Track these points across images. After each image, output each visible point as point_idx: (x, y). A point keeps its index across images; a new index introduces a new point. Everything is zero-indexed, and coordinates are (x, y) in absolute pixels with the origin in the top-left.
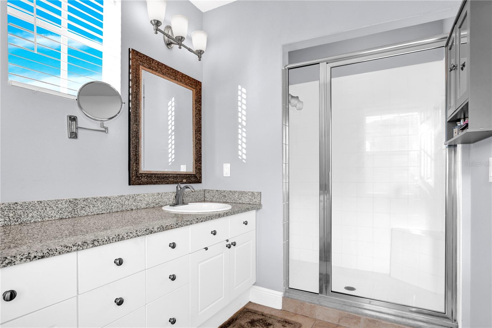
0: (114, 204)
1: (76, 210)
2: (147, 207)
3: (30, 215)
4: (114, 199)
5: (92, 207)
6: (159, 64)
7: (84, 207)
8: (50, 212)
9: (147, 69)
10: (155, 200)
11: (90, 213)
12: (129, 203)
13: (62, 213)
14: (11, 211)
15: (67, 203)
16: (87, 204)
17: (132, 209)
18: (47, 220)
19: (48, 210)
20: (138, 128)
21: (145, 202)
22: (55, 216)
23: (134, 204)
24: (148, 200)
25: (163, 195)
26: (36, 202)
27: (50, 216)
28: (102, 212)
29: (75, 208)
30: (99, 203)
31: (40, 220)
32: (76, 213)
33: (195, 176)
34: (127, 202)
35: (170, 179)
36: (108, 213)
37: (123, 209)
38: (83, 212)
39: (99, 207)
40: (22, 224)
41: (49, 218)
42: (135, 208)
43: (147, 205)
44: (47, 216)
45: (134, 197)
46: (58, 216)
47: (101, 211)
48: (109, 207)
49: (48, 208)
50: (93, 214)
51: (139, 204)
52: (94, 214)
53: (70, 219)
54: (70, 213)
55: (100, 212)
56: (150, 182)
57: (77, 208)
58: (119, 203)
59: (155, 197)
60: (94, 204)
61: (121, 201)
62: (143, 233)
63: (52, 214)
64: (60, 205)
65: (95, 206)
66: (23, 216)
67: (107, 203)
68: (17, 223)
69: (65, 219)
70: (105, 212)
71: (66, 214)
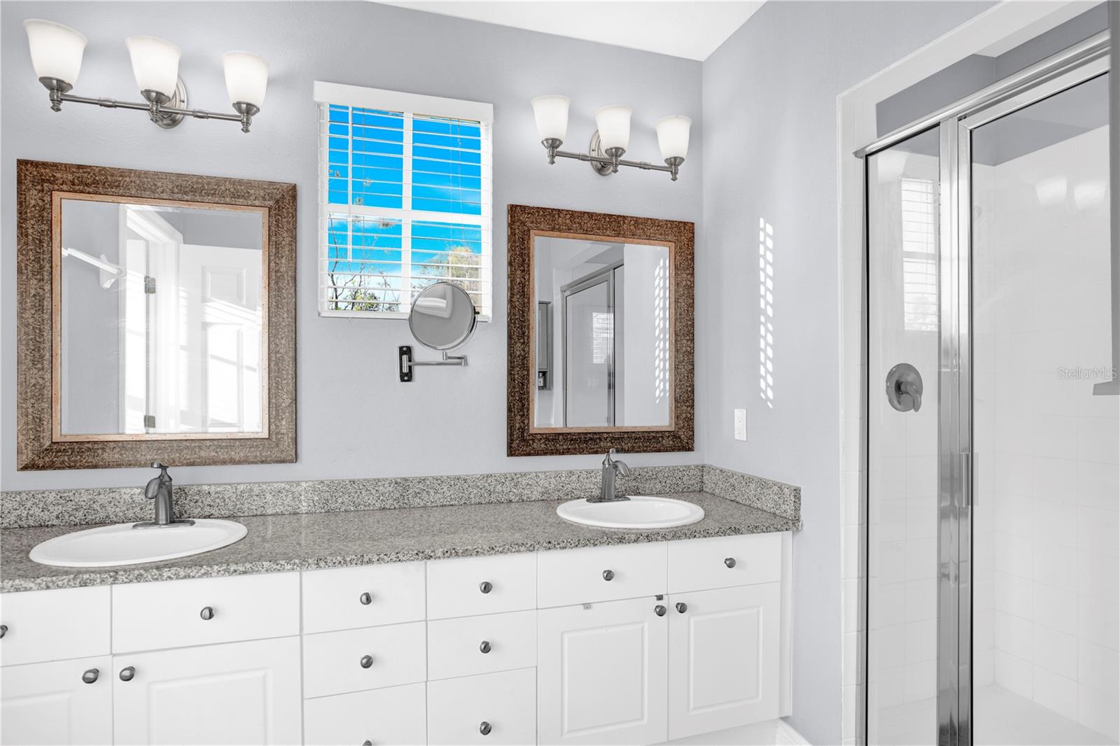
0: (474, 490)
1: (406, 498)
2: (543, 497)
3: (340, 500)
4: (474, 481)
5: (432, 493)
6: (573, 215)
7: (418, 493)
8: (366, 498)
9: (546, 232)
10: (563, 486)
11: (430, 503)
12: (504, 489)
13: (384, 501)
14: (316, 493)
15: (392, 486)
16: (425, 488)
17: (511, 501)
18: (362, 509)
19: (364, 495)
20: (526, 349)
21: (540, 489)
22: (374, 504)
23: (515, 491)
24: (547, 486)
25: (582, 476)
26: (347, 482)
27: (367, 504)
28: (451, 503)
29: (404, 494)
30: (445, 488)
31: (352, 509)
32: (406, 501)
33: (674, 435)
34: (499, 488)
35: (602, 443)
36: (461, 505)
37: (492, 499)
38: (418, 501)
39: (445, 494)
40: (329, 512)
41: (365, 506)
42: (517, 498)
43: (543, 493)
44: (362, 503)
45: (514, 479)
46: (378, 505)
47: (449, 500)
48: (464, 495)
49: (363, 492)
50: (434, 504)
51: (526, 492)
52: (436, 505)
53: (397, 512)
54: (397, 501)
55: (448, 503)
56: (552, 450)
57: (407, 493)
58: (483, 489)
59: (562, 479)
60: (437, 489)
61: (487, 485)
62: (412, 558)
63: (369, 501)
64: (381, 488)
65: (439, 492)
66: (330, 502)
67: (461, 488)
68: (323, 511)
69: (389, 509)
70: (456, 502)
71: (390, 502)
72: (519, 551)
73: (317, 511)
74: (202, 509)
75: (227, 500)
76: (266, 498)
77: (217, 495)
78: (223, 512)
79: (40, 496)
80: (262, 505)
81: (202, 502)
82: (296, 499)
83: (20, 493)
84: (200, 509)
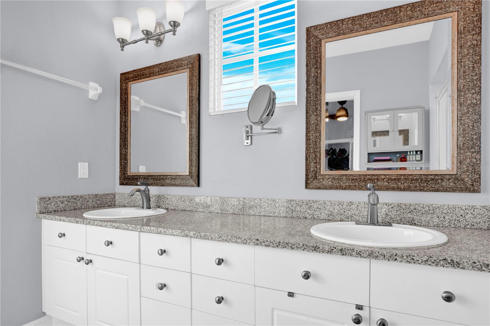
0: (282, 208)
2: (329, 218)
3: (215, 207)
4: (282, 203)
5: (258, 208)
7: (251, 207)
9: (334, 38)
10: (344, 212)
11: (257, 213)
12: (302, 210)
13: (234, 209)
14: (205, 202)
15: (238, 202)
16: (254, 205)
17: (306, 218)
18: (224, 213)
19: (225, 205)
20: (319, 119)
21: (326, 212)
22: (230, 211)
23: (309, 211)
24: (332, 210)
25: (360, 206)
26: (218, 198)
27: (227, 210)
28: (269, 215)
29: (244, 207)
30: (266, 205)
31: (220, 212)
32: (245, 211)
33: (456, 178)
34: (298, 208)
36: (275, 217)
37: (294, 215)
38: (251, 211)
39: (265, 209)
41: (226, 211)
42: (310, 216)
43: (329, 215)
44: (224, 209)
45: (309, 204)
47: (268, 213)
48: (277, 211)
49: (225, 204)
50: (259, 214)
51: (316, 213)
52: (260, 215)
54: (240, 210)
55: (267, 214)
56: (337, 186)
58: (288, 208)
59: (344, 206)
60: (261, 205)
61: (291, 206)
64: (233, 202)
65: (262, 207)
67: (275, 206)
68: (208, 211)
69: (237, 214)
70: (272, 215)
71: (237, 210)
72: (237, 242)
73: (206, 211)
74: (166, 205)
75: (173, 202)
76: (186, 203)
77: (170, 200)
78: (172, 207)
79: (124, 195)
80: (185, 205)
81: (165, 202)
82: (197, 204)
83: (119, 193)
84: (165, 205)
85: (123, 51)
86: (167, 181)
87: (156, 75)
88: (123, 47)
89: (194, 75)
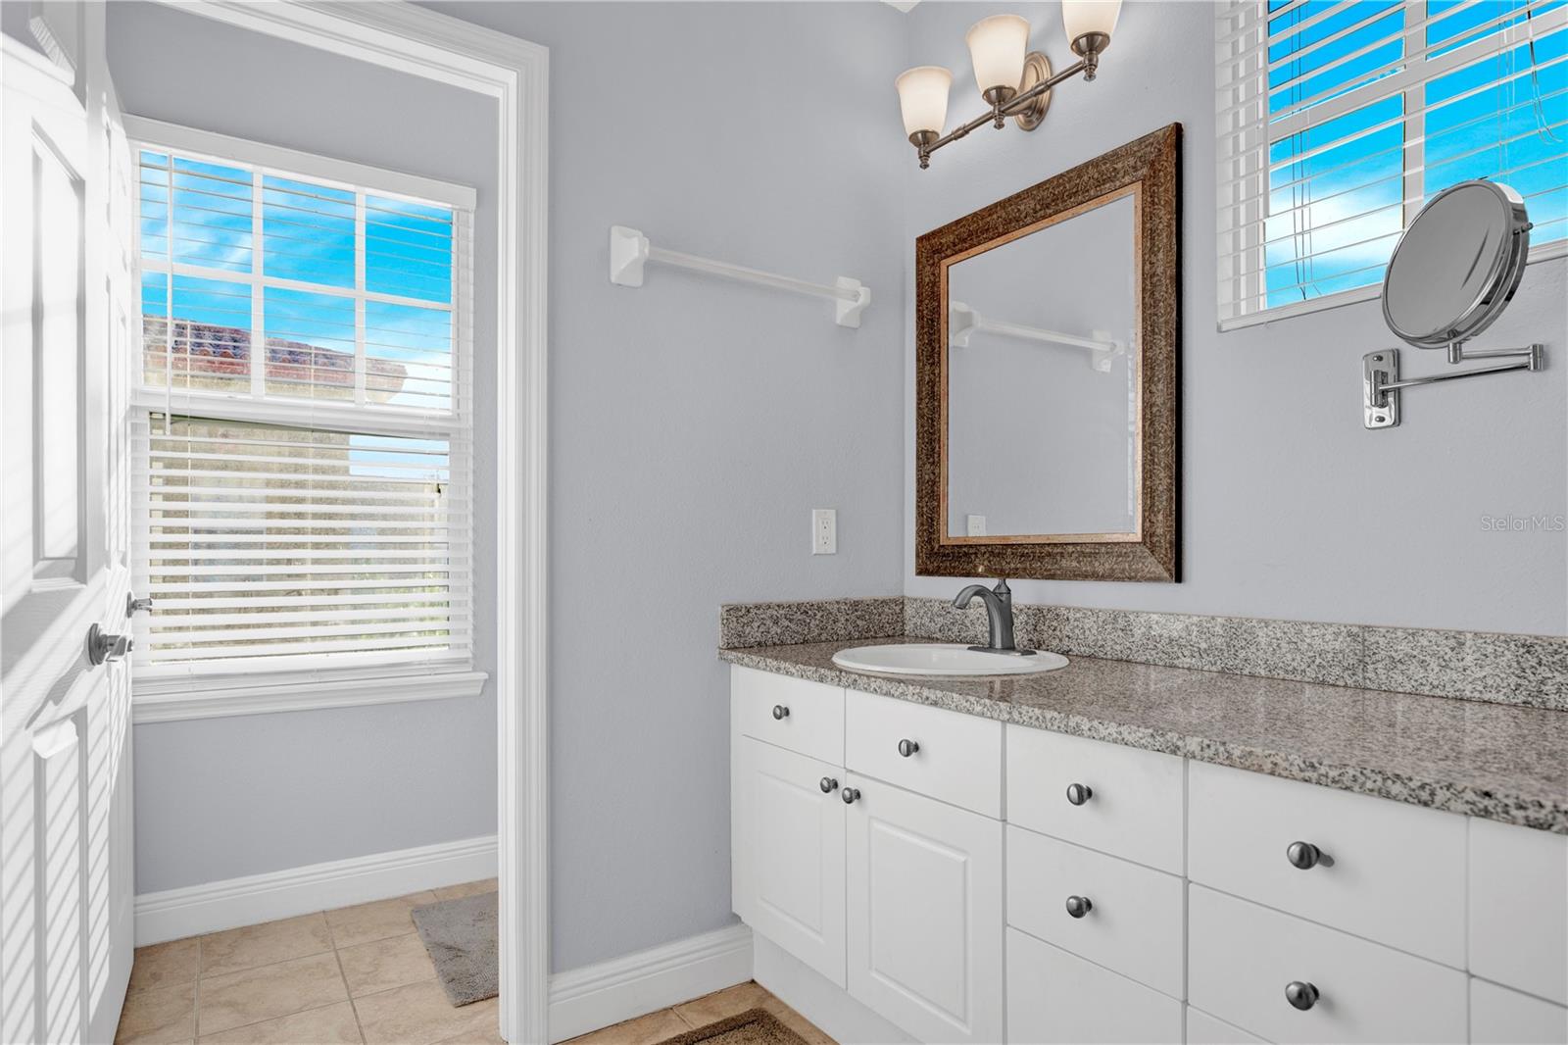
0: (1556, 674)
1: (1370, 667)
3: (1242, 654)
4: (1556, 652)
5: (1434, 665)
7: (1400, 661)
8: (1289, 657)
11: (1427, 688)
13: (1324, 667)
14: (1204, 637)
15: (1341, 639)
16: (1415, 653)
18: (1281, 677)
19: (1284, 650)
22: (1304, 671)
26: (1254, 623)
27: (1290, 668)
28: (1486, 697)
29: (1367, 659)
31: (1263, 673)
32: (1371, 675)
36: (1515, 705)
38: (1400, 679)
39: (1468, 672)
40: (1224, 672)
41: (1287, 672)
44: (1281, 664)
46: (1311, 674)
47: (1480, 688)
50: (1438, 692)
52: (1443, 694)
53: (1349, 692)
54: (1350, 672)
55: (1477, 695)
57: (1374, 659)
60: (1446, 657)
63: (1295, 664)
64: (1318, 641)
65: (1452, 665)
66: (1226, 655)
67: (1515, 665)
68: (1214, 668)
69: (1333, 685)
70: (1501, 698)
71: (1337, 670)
73: (1206, 668)
74: (1061, 640)
75: (1087, 632)
76: (1133, 636)
77: (1076, 624)
78: (1082, 649)
79: (928, 604)
80: (1128, 645)
81: (1060, 631)
82: (1174, 643)
83: (916, 600)
84: (1058, 640)
85: (928, 169)
86: (1064, 561)
87: (1028, 225)
88: (924, 158)
89: (1159, 200)
